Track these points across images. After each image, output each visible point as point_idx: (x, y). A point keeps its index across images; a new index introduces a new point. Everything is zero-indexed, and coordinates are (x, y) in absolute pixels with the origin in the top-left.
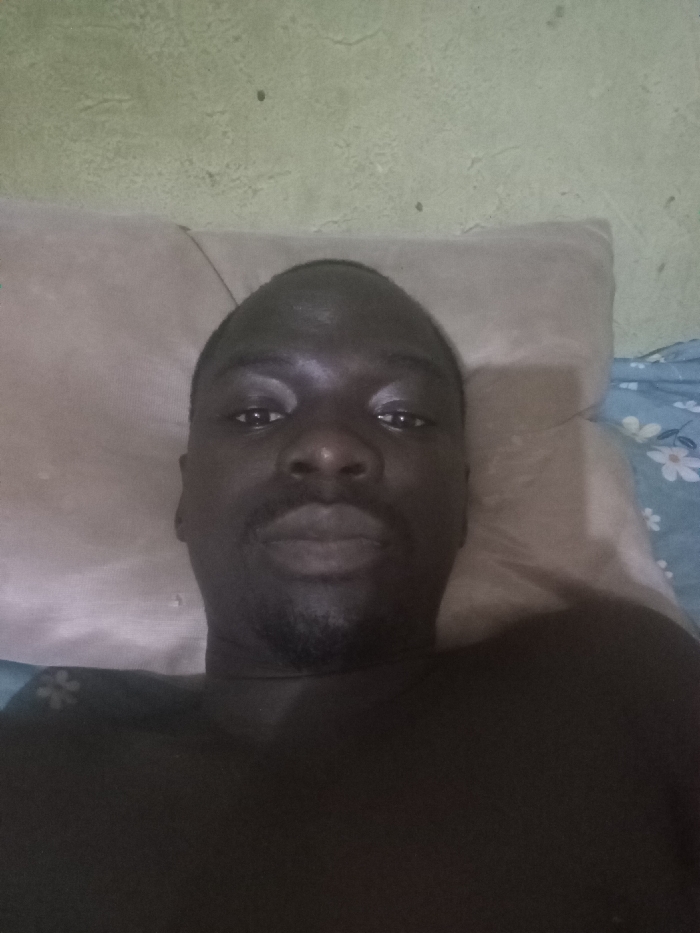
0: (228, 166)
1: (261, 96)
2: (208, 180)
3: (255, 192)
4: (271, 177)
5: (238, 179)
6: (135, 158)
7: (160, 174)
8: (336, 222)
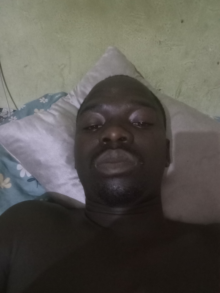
0: (166, 40)
1: (182, 22)
2: (159, 43)
3: (171, 49)
4: (177, 46)
5: (168, 44)
6: (140, 32)
7: (146, 38)
8: (192, 62)
